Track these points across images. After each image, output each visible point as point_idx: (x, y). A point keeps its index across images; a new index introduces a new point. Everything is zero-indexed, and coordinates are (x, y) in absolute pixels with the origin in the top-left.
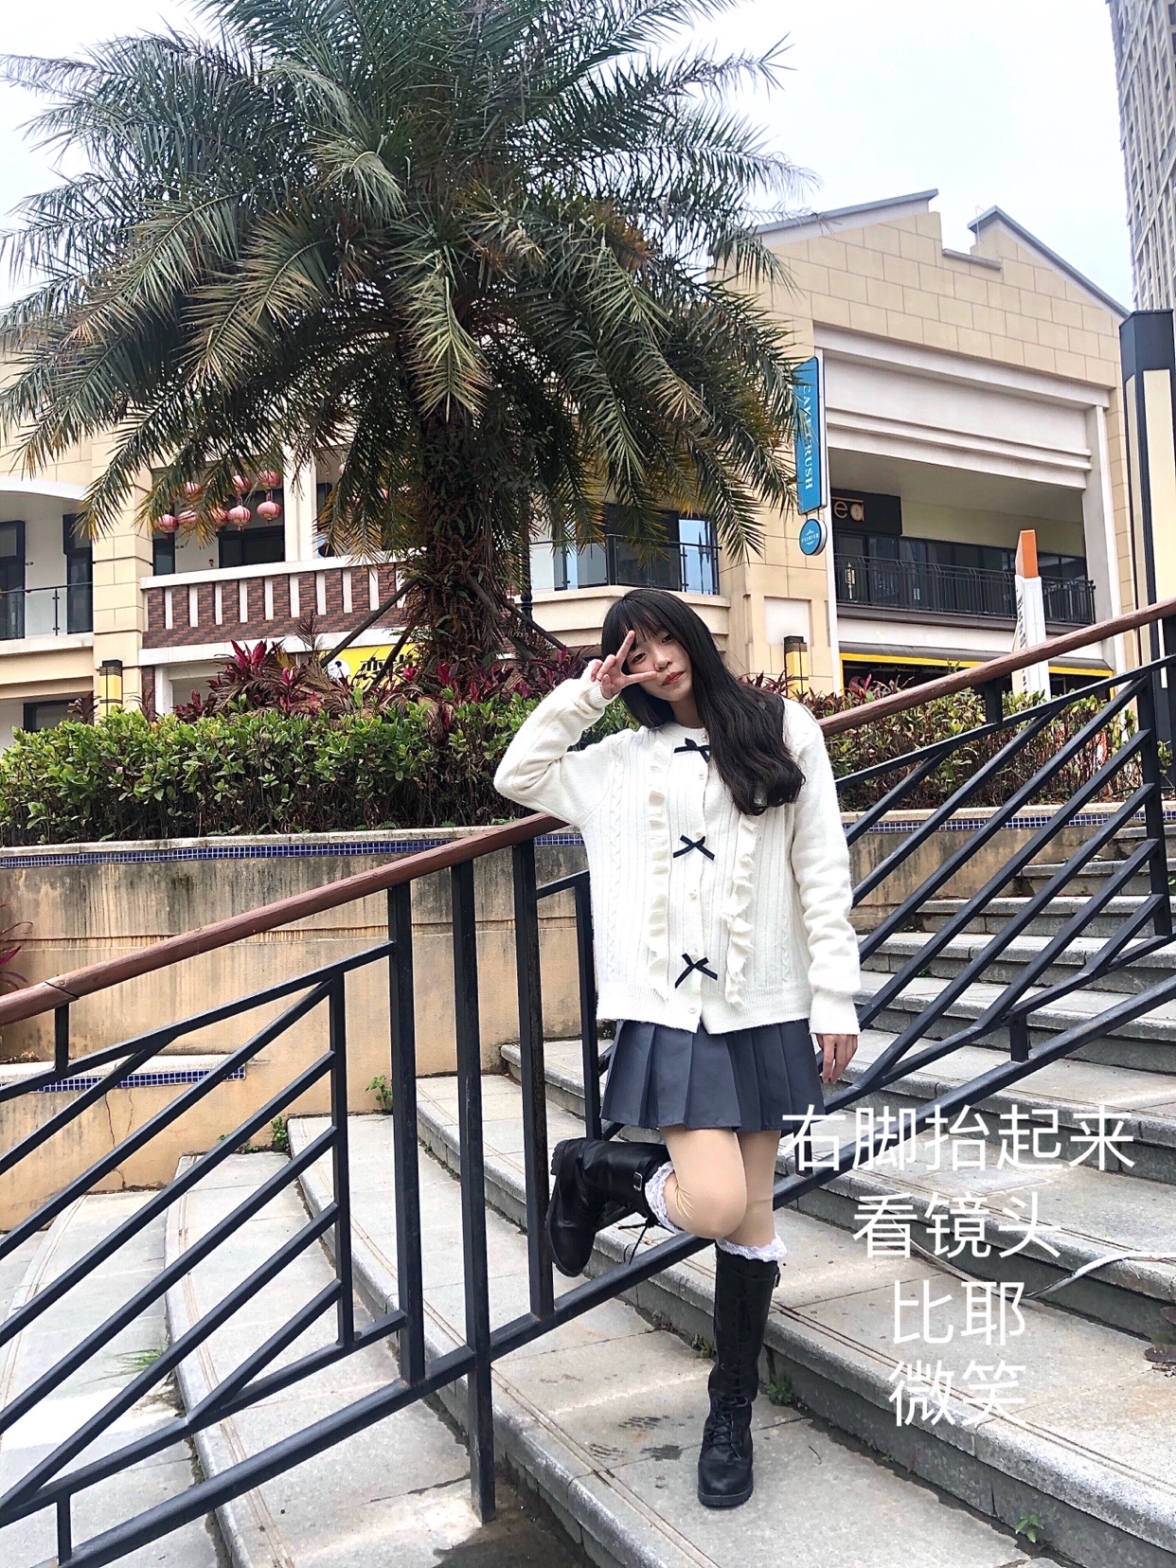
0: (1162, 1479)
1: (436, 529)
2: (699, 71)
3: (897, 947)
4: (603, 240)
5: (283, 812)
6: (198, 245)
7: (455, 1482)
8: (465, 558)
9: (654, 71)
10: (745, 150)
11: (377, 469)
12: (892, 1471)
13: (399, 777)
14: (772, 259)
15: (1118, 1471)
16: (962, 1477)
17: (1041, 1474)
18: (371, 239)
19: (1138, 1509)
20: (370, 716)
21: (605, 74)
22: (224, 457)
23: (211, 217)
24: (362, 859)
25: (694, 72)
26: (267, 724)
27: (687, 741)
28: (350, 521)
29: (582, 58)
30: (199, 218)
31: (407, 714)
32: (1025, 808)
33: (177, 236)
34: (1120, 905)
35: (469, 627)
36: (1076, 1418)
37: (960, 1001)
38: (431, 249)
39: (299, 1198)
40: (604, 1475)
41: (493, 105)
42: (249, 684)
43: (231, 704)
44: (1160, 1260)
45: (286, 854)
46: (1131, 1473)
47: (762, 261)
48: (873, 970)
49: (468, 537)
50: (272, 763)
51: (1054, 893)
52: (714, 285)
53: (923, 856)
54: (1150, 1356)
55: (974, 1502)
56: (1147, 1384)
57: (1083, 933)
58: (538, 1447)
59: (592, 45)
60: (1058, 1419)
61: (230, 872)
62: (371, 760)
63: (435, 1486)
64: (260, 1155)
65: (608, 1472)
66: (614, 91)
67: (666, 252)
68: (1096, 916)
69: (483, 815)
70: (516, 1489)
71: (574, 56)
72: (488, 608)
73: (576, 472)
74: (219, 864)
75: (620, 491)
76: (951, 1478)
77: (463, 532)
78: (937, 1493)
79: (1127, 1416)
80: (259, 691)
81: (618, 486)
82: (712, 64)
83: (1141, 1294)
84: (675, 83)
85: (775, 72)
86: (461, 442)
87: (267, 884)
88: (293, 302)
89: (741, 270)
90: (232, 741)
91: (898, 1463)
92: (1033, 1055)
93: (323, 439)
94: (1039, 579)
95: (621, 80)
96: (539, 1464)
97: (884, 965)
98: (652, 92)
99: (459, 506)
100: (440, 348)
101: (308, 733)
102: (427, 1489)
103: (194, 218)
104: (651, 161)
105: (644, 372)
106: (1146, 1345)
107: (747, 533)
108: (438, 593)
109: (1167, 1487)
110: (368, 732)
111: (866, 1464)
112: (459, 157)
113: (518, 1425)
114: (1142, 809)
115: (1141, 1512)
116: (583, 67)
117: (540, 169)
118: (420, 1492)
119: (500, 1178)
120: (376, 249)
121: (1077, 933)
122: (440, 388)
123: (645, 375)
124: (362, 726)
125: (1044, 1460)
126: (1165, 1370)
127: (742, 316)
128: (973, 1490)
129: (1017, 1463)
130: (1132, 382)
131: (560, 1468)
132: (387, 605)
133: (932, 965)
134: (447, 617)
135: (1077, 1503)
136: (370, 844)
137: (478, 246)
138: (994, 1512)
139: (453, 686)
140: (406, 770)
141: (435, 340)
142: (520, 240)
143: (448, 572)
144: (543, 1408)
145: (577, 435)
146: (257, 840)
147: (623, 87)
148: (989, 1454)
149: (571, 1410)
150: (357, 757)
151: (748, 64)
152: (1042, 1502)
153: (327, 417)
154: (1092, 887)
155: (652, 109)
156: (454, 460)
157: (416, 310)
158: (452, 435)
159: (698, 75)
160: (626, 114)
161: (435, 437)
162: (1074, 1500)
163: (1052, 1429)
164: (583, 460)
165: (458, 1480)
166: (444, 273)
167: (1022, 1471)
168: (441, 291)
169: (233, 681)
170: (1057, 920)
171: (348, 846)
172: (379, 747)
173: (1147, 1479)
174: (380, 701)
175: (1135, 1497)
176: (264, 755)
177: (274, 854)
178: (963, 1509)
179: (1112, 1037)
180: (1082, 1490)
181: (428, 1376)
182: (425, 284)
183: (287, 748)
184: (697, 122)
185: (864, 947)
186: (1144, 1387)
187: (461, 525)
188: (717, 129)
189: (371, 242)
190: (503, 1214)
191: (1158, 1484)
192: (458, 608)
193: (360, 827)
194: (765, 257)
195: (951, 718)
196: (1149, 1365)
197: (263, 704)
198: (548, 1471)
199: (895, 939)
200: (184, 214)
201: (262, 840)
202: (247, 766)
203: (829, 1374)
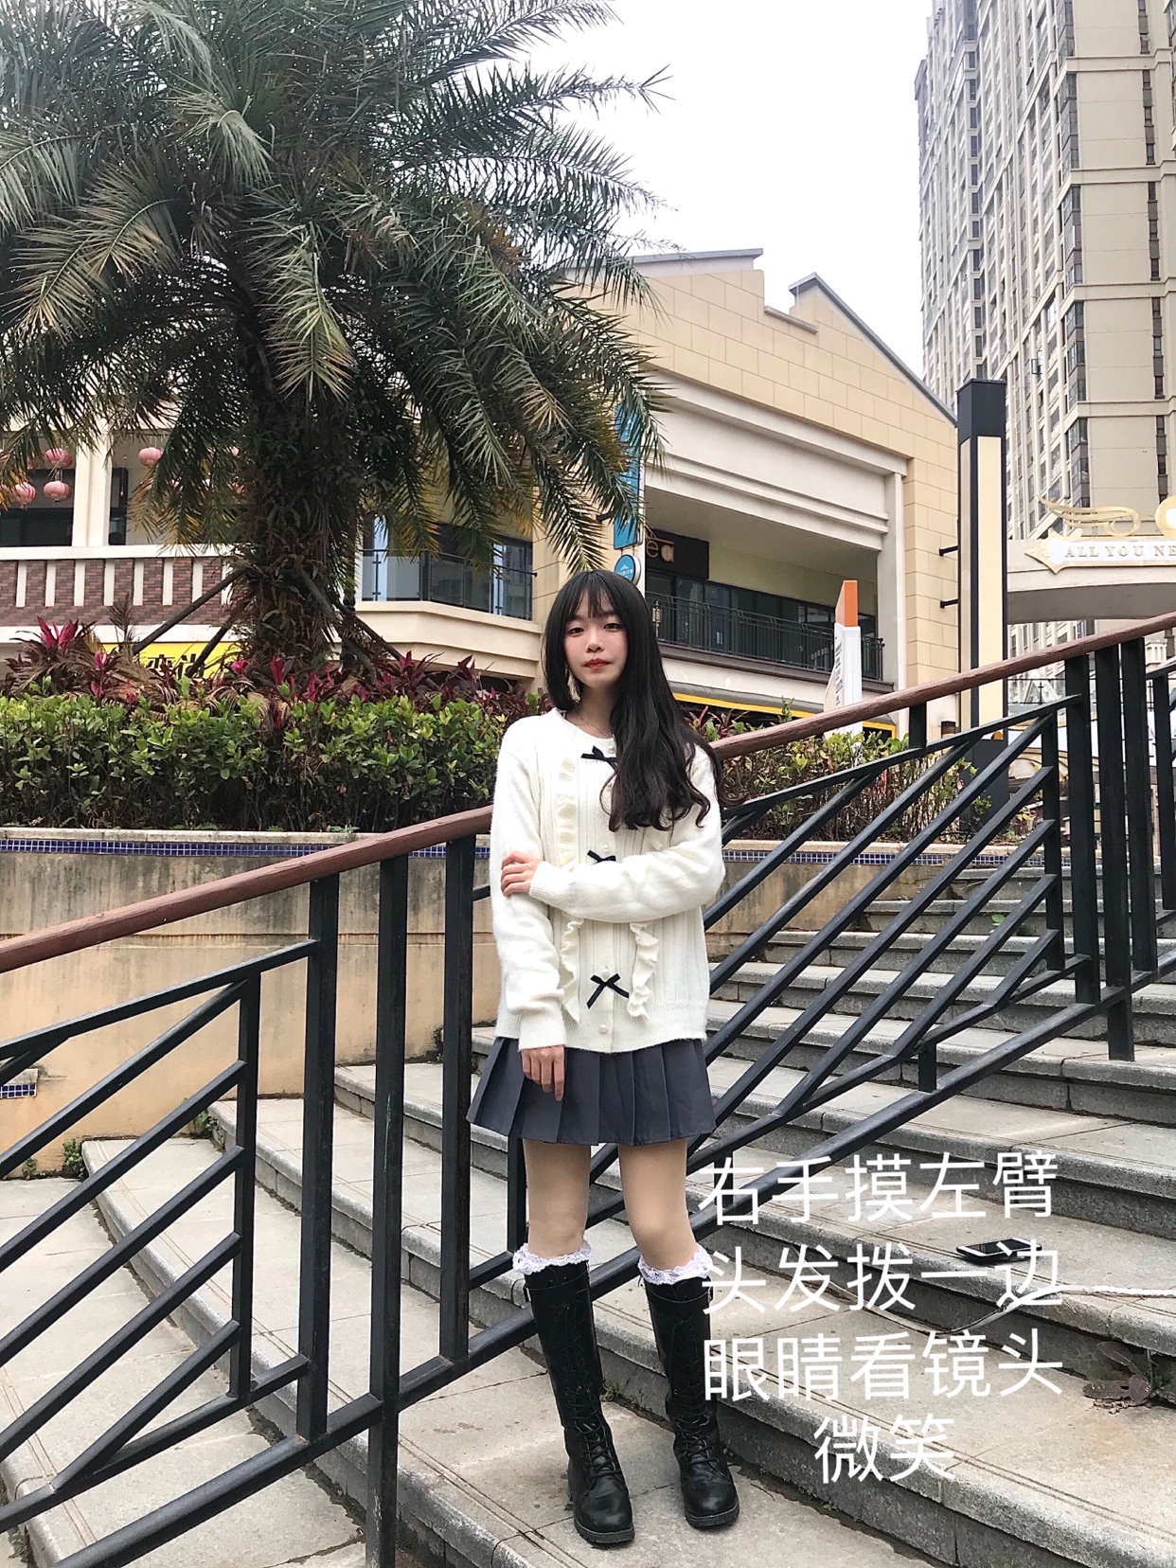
0: (1148, 1522)
1: (270, 518)
2: (578, 87)
3: (748, 975)
4: (478, 239)
5: (91, 806)
6: (36, 182)
7: (340, 1547)
8: (299, 551)
9: (532, 78)
10: (611, 174)
11: (201, 452)
12: (837, 1521)
13: (225, 775)
14: (642, 284)
15: (1102, 1515)
16: (920, 1524)
17: (1020, 1520)
18: (230, 205)
19: (1133, 1554)
20: (195, 708)
21: (480, 75)
22: (32, 422)
23: (51, 154)
24: (183, 861)
25: (573, 87)
26: (79, 710)
27: (595, 749)
28: (166, 505)
29: (452, 56)
30: (38, 154)
31: (237, 709)
32: (873, 844)
33: (13, 169)
34: (965, 943)
35: (298, 624)
36: (1040, 1459)
37: (816, 1029)
38: (294, 223)
39: (102, 1229)
40: (530, 1535)
41: (365, 85)
42: (56, 665)
43: (34, 686)
44: (1092, 1294)
45: (98, 850)
46: (1114, 1516)
47: (631, 286)
48: (720, 999)
49: (302, 530)
50: (81, 751)
51: (902, 929)
52: (577, 302)
53: (767, 886)
54: (1089, 1393)
55: (932, 1551)
56: (1095, 1421)
57: (931, 968)
58: (449, 1507)
59: (463, 46)
60: (1023, 1461)
61: (32, 868)
62: (195, 755)
63: (317, 1554)
64: (48, 1180)
65: (536, 1532)
66: (490, 92)
67: (535, 262)
68: (995, 953)
69: (314, 822)
70: (414, 1553)
71: (444, 53)
72: (320, 605)
73: (413, 478)
74: (19, 858)
75: (459, 501)
76: (906, 1526)
77: (298, 525)
78: (891, 1543)
79: (1089, 1457)
80: (65, 673)
81: (457, 497)
82: (592, 82)
83: (1076, 1330)
84: (554, 95)
85: (653, 97)
86: (302, 432)
87: (72, 884)
88: (138, 255)
89: (609, 288)
90: (39, 725)
91: (842, 1512)
92: (940, 1086)
93: (145, 418)
94: (859, 628)
95: (497, 80)
96: (454, 1527)
97: (732, 993)
98: (529, 100)
99: (296, 498)
100: (310, 321)
101: (125, 723)
102: (309, 1557)
103: (32, 154)
104: (516, 171)
105: (509, 378)
106: (1084, 1383)
107: (590, 556)
108: (267, 586)
109: (1155, 1532)
110: (194, 724)
111: (809, 1513)
112: (322, 134)
113: (421, 1483)
114: (1041, 848)
115: (1137, 1558)
116: (453, 66)
117: (402, 163)
118: (301, 1560)
119: (351, 1208)
120: (230, 214)
121: (924, 968)
122: (302, 366)
123: (510, 381)
124: (189, 718)
125: (1025, 1506)
126: (1106, 1407)
127: (604, 336)
128: (933, 1538)
129: (992, 1509)
130: (966, 446)
131: (480, 1531)
132: (212, 593)
133: (783, 994)
134: (277, 612)
135: (1061, 1549)
136: (194, 846)
137: (346, 226)
138: (957, 1561)
139: (289, 682)
140: (233, 769)
141: (304, 313)
142: (392, 224)
143: (279, 564)
144: (446, 1463)
145: (417, 439)
146: (66, 834)
147: (498, 89)
148: (958, 1501)
149: (477, 1463)
150: (179, 750)
151: (629, 86)
152: (1015, 1549)
153: (151, 394)
154: (931, 924)
155: (527, 117)
156: (295, 449)
157: (282, 281)
158: (293, 424)
159: (577, 91)
160: (498, 117)
161: (273, 424)
162: (1058, 1547)
163: (1020, 1471)
164: (421, 466)
165: (344, 1545)
166: (310, 248)
167: (998, 1518)
168: (311, 267)
169: (36, 661)
170: (905, 956)
171: (168, 846)
172: (202, 742)
173: (1134, 1523)
174: (206, 694)
175: (1128, 1543)
176: (73, 743)
177: (84, 850)
178: (919, 1558)
179: (1007, 1073)
180: (1068, 1537)
181: (329, 1430)
182: (291, 256)
183: (98, 737)
184: (568, 136)
185: (717, 974)
186: (1093, 1424)
187: (297, 517)
188: (585, 149)
189: (227, 208)
190: (350, 1247)
191: (1145, 1527)
192: (287, 604)
193: (177, 827)
194: (634, 281)
195: (795, 754)
196: (1090, 1402)
197: (70, 688)
198: (466, 1535)
199: (747, 968)
200: (21, 147)
201: (70, 834)
202: (52, 753)
203: (766, 1417)
